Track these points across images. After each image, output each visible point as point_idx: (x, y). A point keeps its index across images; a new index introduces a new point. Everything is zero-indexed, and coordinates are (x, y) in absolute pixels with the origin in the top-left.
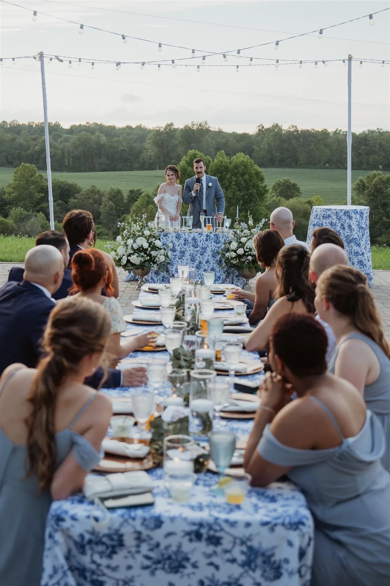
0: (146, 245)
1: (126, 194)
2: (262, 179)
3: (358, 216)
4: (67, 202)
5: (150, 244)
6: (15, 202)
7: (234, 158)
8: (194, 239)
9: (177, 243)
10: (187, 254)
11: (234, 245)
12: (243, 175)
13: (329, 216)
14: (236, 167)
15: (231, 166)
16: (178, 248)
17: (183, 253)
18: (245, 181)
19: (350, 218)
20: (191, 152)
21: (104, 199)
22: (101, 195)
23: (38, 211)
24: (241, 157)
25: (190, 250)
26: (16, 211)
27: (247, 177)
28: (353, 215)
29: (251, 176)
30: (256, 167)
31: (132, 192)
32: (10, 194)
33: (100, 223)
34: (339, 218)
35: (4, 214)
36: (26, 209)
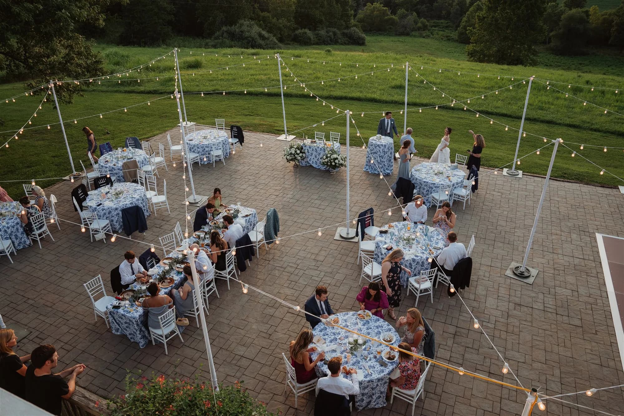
0: (293, 152)
3: (383, 147)
5: (296, 151)
8: (316, 149)
9: (309, 150)
10: (313, 154)
11: (325, 157)
13: (372, 145)
16: (310, 152)
17: (312, 154)
19: (380, 148)
23: (414, 11)
25: (314, 153)
28: (381, 146)
34: (376, 147)
35: (394, 13)
36: (407, 10)
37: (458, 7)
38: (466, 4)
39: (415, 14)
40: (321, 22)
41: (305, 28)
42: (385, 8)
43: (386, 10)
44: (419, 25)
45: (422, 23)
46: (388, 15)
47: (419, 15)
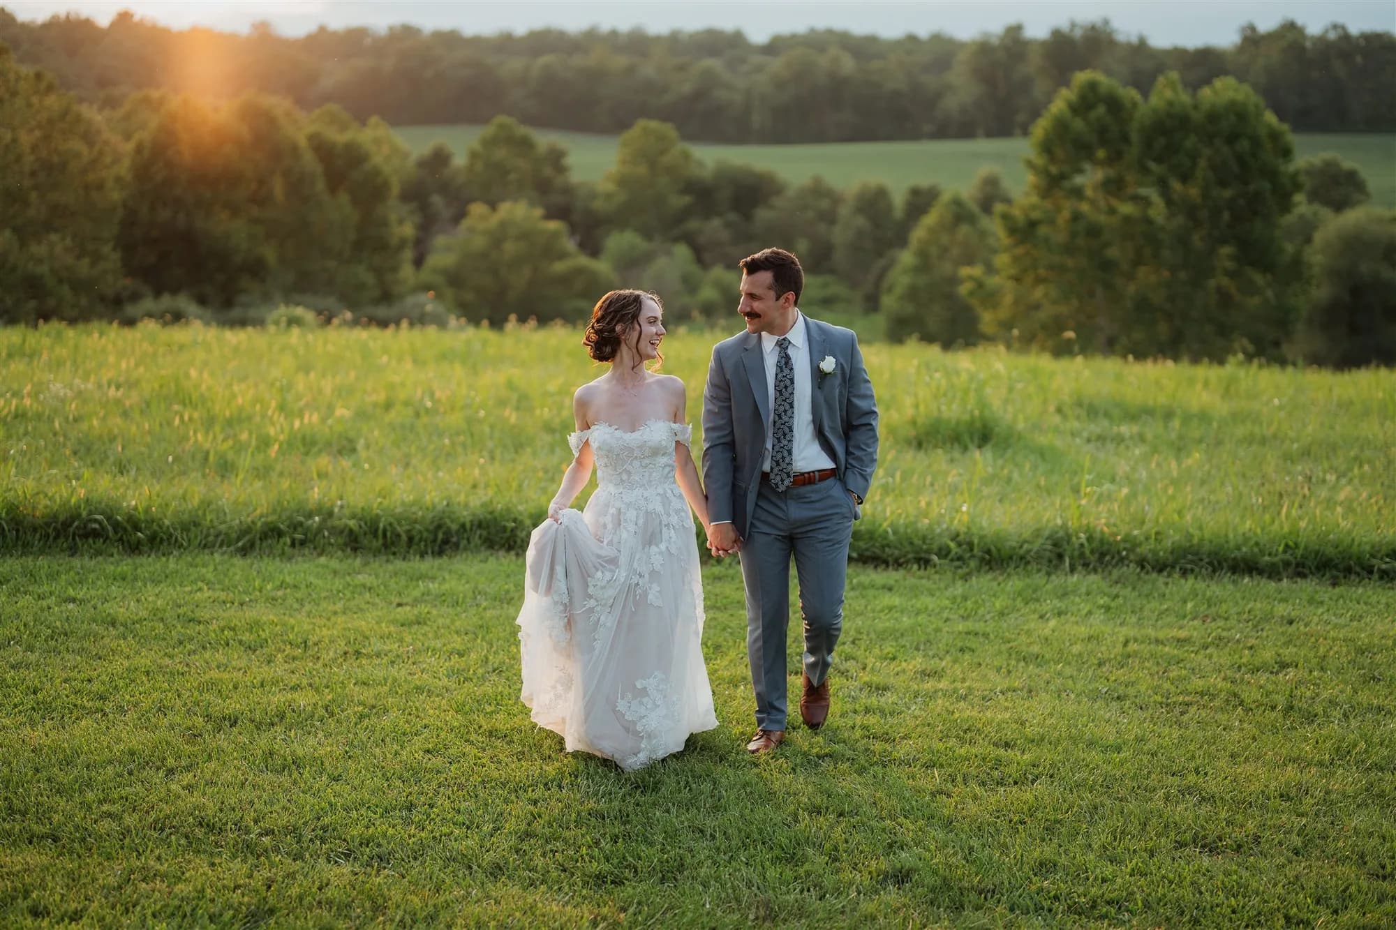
1: (899, 199)
2: (1286, 153)
4: (748, 217)
6: (617, 220)
7: (1206, 93)
12: (1232, 139)
14: (1213, 117)
15: (1197, 117)
18: (1240, 159)
20: (1081, 77)
21: (844, 211)
22: (835, 199)
23: (676, 240)
24: (1224, 90)
26: (620, 241)
27: (1244, 145)
29: (1255, 142)
30: (1270, 118)
31: (915, 192)
32: (609, 196)
33: (831, 271)
35: (592, 248)
36: (647, 234)
37: (861, 221)
38: (889, 208)
39: (682, 251)
40: (256, 269)
41: (175, 291)
42: (553, 225)
43: (555, 235)
44: (708, 293)
45: (719, 285)
46: (562, 256)
47: (702, 256)
